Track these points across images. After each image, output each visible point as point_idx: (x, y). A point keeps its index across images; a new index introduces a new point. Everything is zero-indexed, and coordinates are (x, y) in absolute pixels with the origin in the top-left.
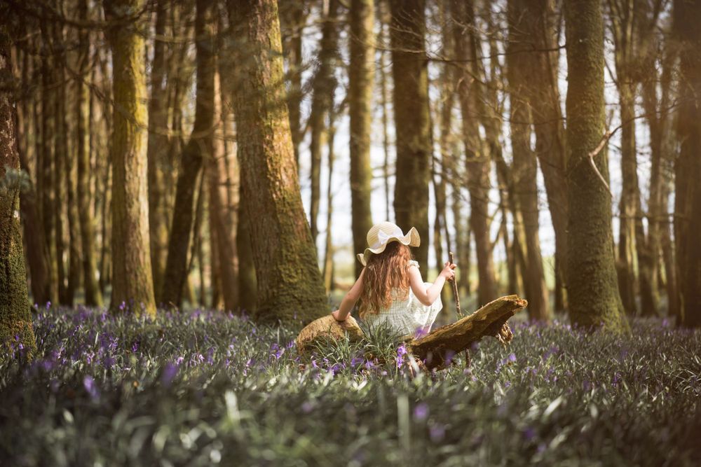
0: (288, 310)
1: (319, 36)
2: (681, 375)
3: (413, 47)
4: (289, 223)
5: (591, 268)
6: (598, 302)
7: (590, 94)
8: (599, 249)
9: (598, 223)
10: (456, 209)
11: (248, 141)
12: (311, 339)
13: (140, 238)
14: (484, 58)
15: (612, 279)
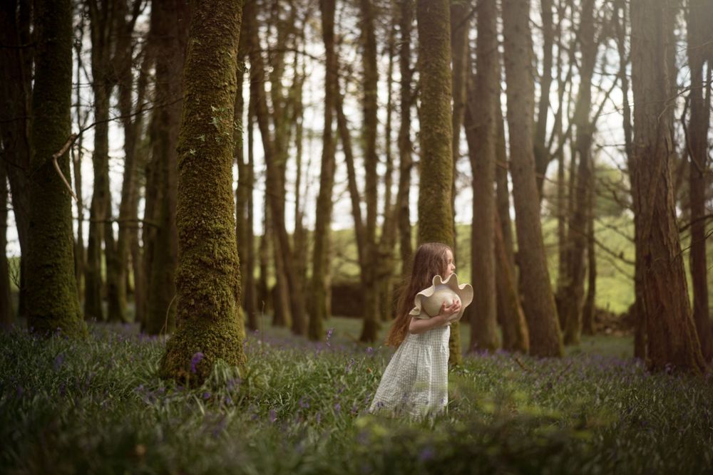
5: (51, 271)
6: (57, 306)
7: (56, 95)
8: (59, 253)
9: (60, 226)
15: (71, 284)
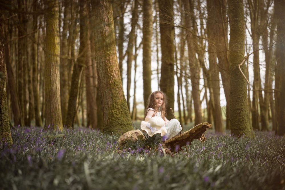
0: (116, 128)
1: (131, 17)
2: (275, 155)
3: (167, 21)
4: (116, 93)
5: (239, 111)
6: (242, 125)
7: (239, 41)
8: (242, 104)
9: (242, 93)
10: (186, 87)
11: (100, 59)
12: (124, 140)
13: (57, 99)
14: (198, 26)
